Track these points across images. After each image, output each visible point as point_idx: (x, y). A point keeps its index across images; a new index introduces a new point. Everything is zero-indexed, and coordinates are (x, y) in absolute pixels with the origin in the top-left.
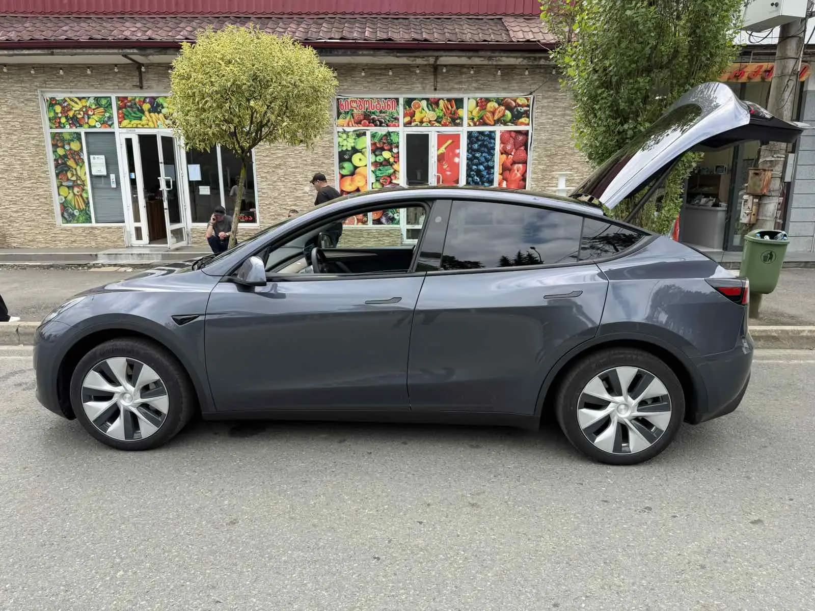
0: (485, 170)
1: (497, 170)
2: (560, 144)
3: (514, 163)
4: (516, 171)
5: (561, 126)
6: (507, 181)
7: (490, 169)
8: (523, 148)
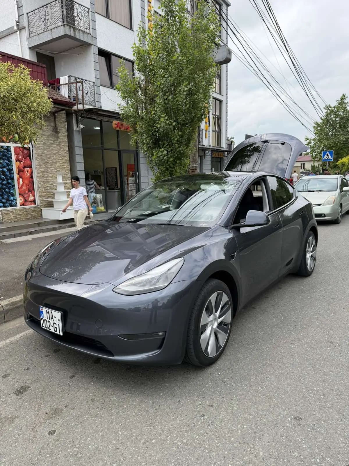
0: (8, 171)
1: (15, 171)
2: (49, 156)
3: (25, 167)
4: (27, 172)
5: (48, 146)
6: (22, 178)
7: (10, 170)
8: (28, 158)
